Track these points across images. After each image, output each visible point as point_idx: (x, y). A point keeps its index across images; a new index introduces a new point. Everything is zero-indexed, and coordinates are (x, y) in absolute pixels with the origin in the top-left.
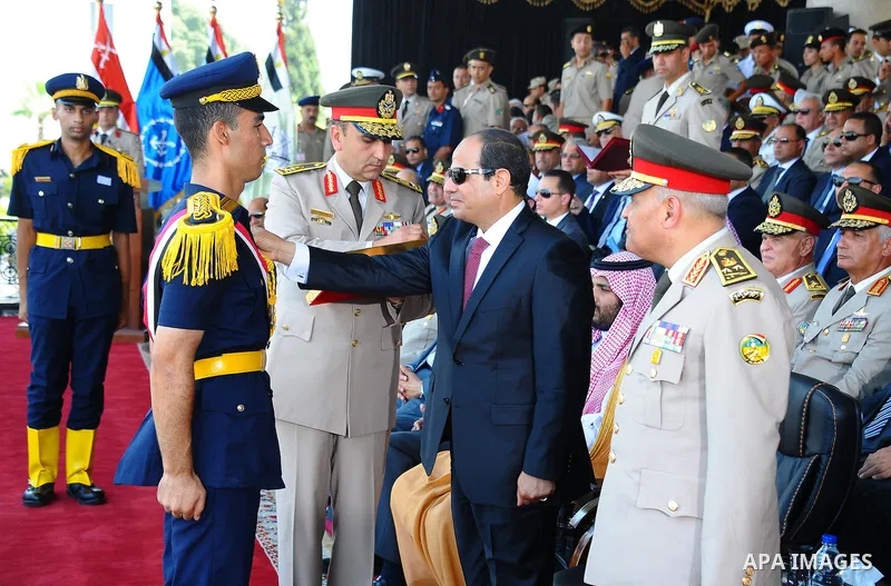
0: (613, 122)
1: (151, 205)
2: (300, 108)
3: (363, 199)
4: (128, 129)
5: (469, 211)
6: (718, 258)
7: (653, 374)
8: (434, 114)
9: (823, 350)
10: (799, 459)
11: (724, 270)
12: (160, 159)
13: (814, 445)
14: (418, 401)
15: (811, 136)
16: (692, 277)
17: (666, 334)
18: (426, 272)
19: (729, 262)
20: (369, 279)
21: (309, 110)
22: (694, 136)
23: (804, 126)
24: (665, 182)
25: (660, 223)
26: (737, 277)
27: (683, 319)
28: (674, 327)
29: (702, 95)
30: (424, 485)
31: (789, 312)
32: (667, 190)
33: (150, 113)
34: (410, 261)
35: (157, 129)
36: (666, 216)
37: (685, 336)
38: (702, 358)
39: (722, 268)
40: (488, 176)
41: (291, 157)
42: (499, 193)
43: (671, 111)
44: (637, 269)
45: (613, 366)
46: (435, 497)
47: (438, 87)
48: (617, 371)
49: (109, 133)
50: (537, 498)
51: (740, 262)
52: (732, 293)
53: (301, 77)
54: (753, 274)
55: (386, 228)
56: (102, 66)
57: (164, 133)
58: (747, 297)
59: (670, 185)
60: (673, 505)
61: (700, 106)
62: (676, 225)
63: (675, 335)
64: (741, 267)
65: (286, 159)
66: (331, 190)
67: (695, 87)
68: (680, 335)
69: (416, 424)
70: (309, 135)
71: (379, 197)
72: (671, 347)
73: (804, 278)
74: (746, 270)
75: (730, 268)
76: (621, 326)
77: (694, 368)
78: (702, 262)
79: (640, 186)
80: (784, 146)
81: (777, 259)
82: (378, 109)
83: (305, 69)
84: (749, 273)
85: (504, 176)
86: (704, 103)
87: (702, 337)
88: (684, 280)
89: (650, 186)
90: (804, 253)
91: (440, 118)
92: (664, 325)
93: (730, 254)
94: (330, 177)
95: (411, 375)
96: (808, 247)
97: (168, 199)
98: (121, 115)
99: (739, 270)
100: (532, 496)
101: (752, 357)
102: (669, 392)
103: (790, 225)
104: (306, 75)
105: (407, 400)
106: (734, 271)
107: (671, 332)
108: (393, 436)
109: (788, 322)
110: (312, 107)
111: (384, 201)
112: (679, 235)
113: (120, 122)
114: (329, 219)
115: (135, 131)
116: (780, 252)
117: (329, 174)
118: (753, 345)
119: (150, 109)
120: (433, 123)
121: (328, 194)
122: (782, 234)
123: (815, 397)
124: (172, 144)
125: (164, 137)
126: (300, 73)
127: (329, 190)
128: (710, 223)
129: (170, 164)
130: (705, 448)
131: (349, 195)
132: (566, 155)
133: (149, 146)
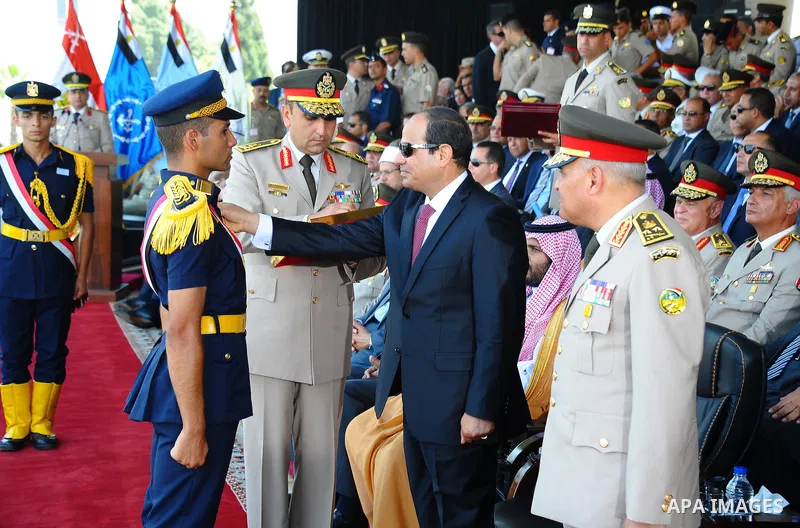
0: (536, 99)
1: (119, 177)
2: (252, 88)
3: (316, 171)
4: (97, 108)
5: (415, 182)
6: (640, 222)
7: (585, 326)
8: (375, 92)
9: (732, 301)
10: (712, 400)
11: (645, 232)
12: (127, 135)
13: (725, 387)
14: (367, 352)
15: (712, 109)
16: (617, 239)
17: (597, 290)
18: (379, 237)
19: (649, 225)
20: (327, 244)
21: (260, 90)
22: (611, 112)
23: (710, 101)
24: (587, 154)
25: (586, 189)
26: (656, 238)
27: (612, 276)
28: (603, 284)
29: (618, 74)
30: (375, 426)
31: (702, 267)
32: (590, 160)
33: (117, 94)
34: (365, 228)
35: (123, 109)
36: (591, 184)
37: (612, 293)
38: (627, 311)
39: (643, 230)
40: (432, 150)
41: (246, 133)
42: (443, 165)
43: (590, 88)
44: (563, 230)
45: (544, 317)
46: (385, 438)
47: (378, 66)
48: (547, 323)
49: (82, 112)
50: (478, 437)
51: (659, 225)
52: (652, 252)
53: (251, 58)
54: (670, 235)
55: (338, 197)
56: (72, 51)
57: (130, 111)
58: (665, 255)
59: (591, 157)
60: (604, 442)
61: (616, 85)
62: (600, 192)
63: (604, 291)
64: (660, 229)
65: (240, 134)
66: (287, 164)
67: (612, 66)
68: (608, 291)
69: (366, 373)
70: (261, 112)
71: (330, 168)
72: (600, 301)
73: (712, 237)
74: (663, 231)
75: (650, 229)
76: (550, 282)
77: (620, 320)
78: (625, 225)
79: (567, 159)
80: (693, 119)
81: (691, 221)
82: (316, 90)
83: (253, 51)
84: (667, 234)
85: (447, 151)
86: (619, 82)
87: (628, 292)
88: (610, 242)
89: (575, 159)
90: (714, 216)
91: (380, 95)
92: (594, 282)
93: (651, 218)
94: (285, 152)
95: (360, 328)
96: (717, 210)
97: (134, 171)
98: (91, 96)
99: (658, 232)
100: (473, 435)
101: (670, 309)
102: (600, 342)
103: (704, 191)
104: (256, 58)
105: (357, 351)
106: (654, 232)
107: (600, 288)
108: (347, 384)
109: (702, 277)
110: (263, 88)
111: (335, 172)
112: (602, 200)
113: (90, 102)
114: (284, 192)
115: (104, 109)
116: (694, 216)
117: (284, 149)
118: (671, 298)
119: (117, 89)
120: (374, 101)
121: (284, 167)
122: (698, 199)
123: (725, 343)
124: (138, 122)
125: (130, 115)
126: (249, 55)
127: (285, 164)
128: (630, 189)
129: (136, 140)
130: (630, 391)
131: (303, 168)
132: (494, 128)
133: (116, 124)
